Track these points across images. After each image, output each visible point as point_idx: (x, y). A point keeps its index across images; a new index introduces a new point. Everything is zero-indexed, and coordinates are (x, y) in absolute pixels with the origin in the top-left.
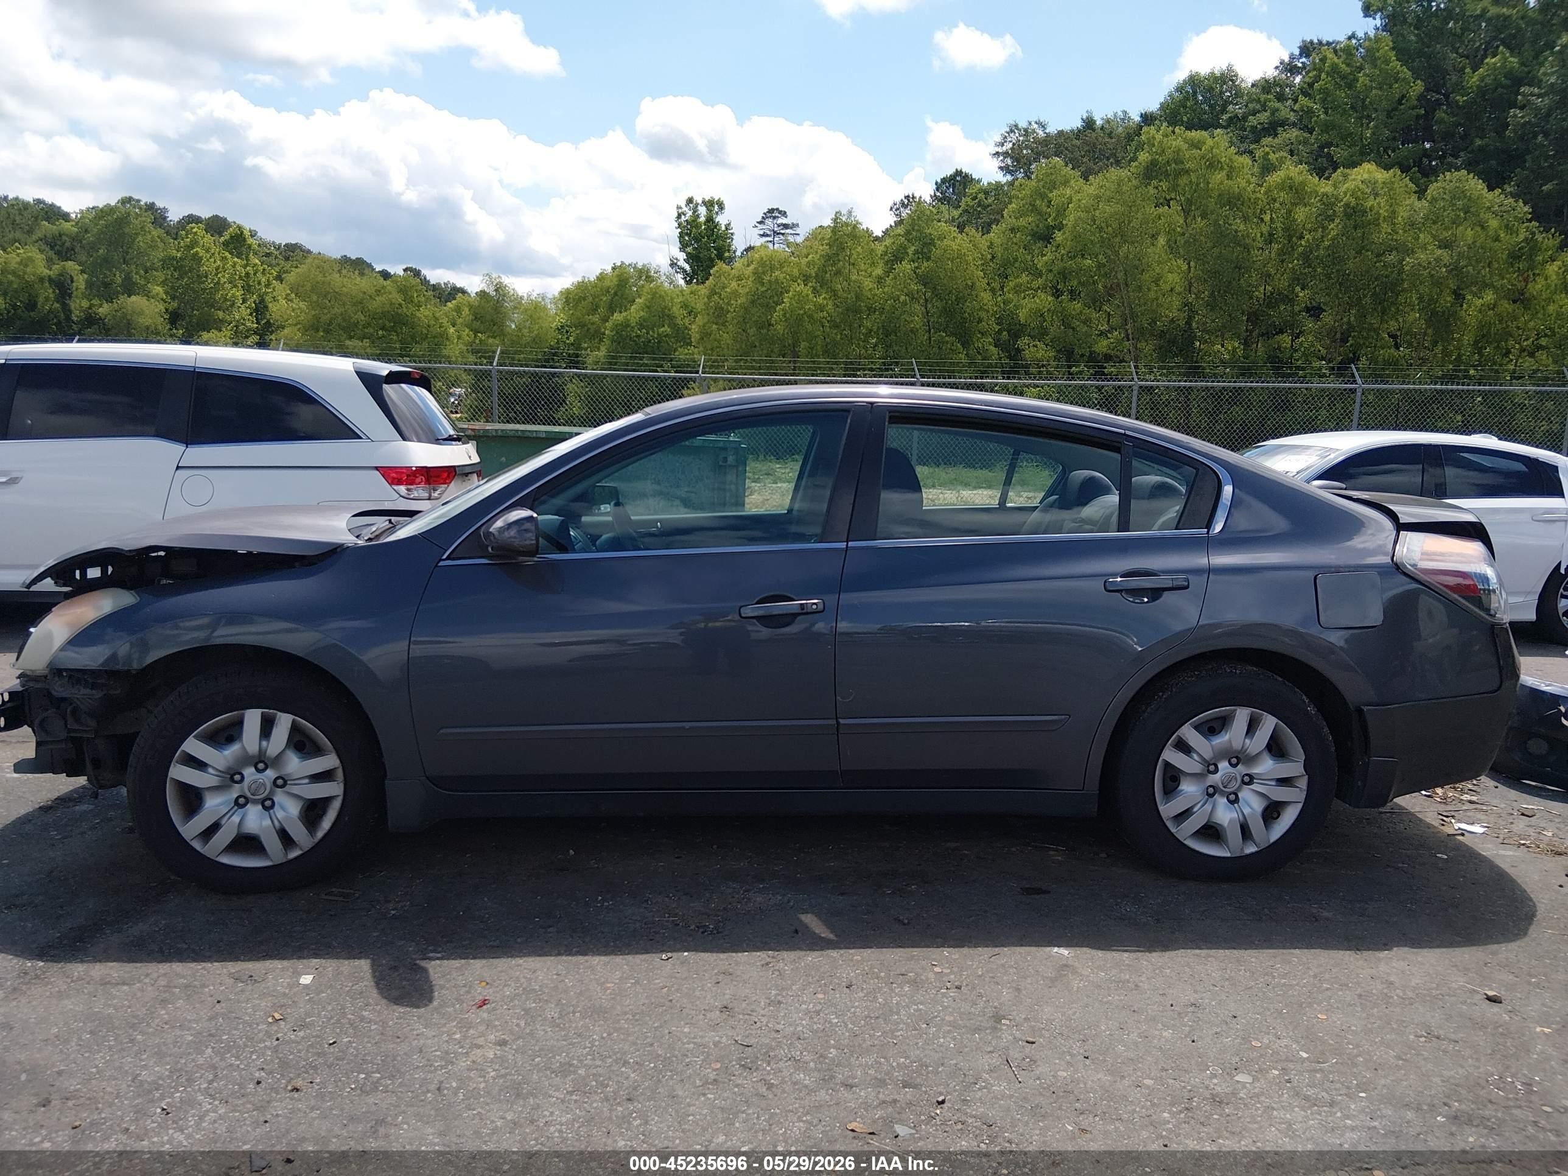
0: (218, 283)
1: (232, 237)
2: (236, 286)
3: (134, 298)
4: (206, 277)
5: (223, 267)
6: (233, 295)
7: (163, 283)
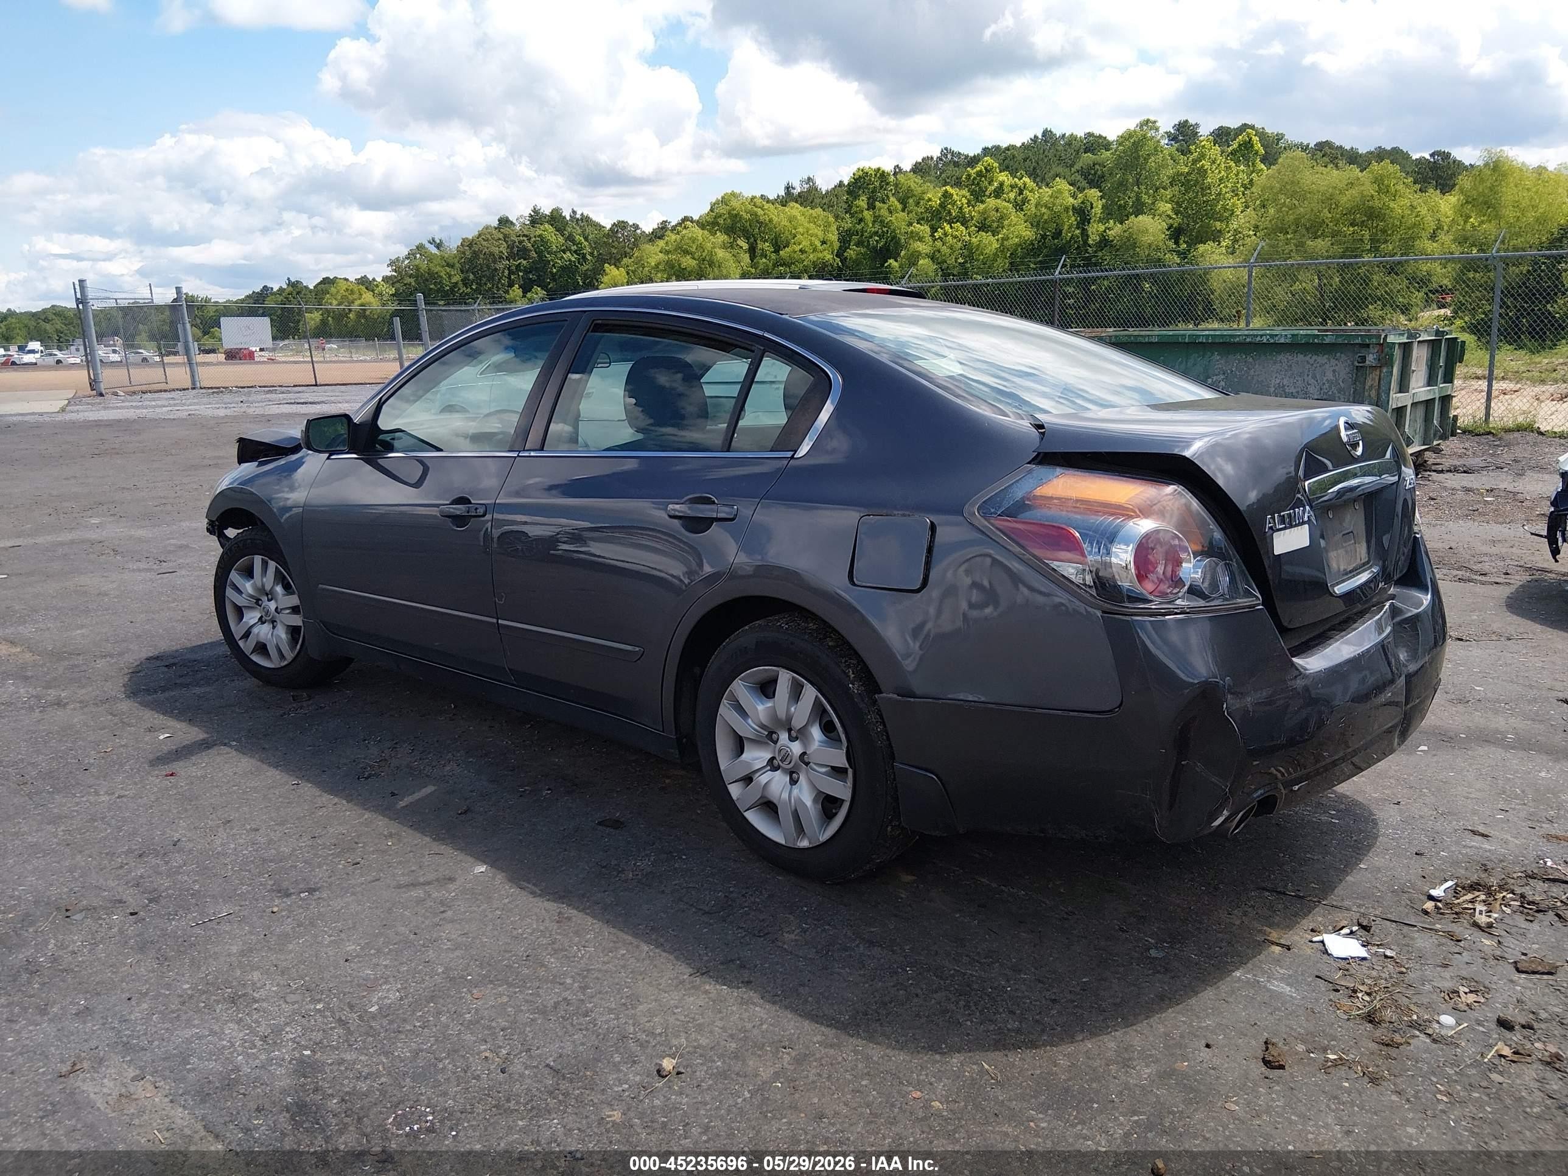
0: (1220, 194)
1: (1240, 145)
2: (1237, 195)
3: (1140, 217)
4: (1209, 188)
5: (1227, 177)
6: (1234, 205)
7: (1171, 201)
